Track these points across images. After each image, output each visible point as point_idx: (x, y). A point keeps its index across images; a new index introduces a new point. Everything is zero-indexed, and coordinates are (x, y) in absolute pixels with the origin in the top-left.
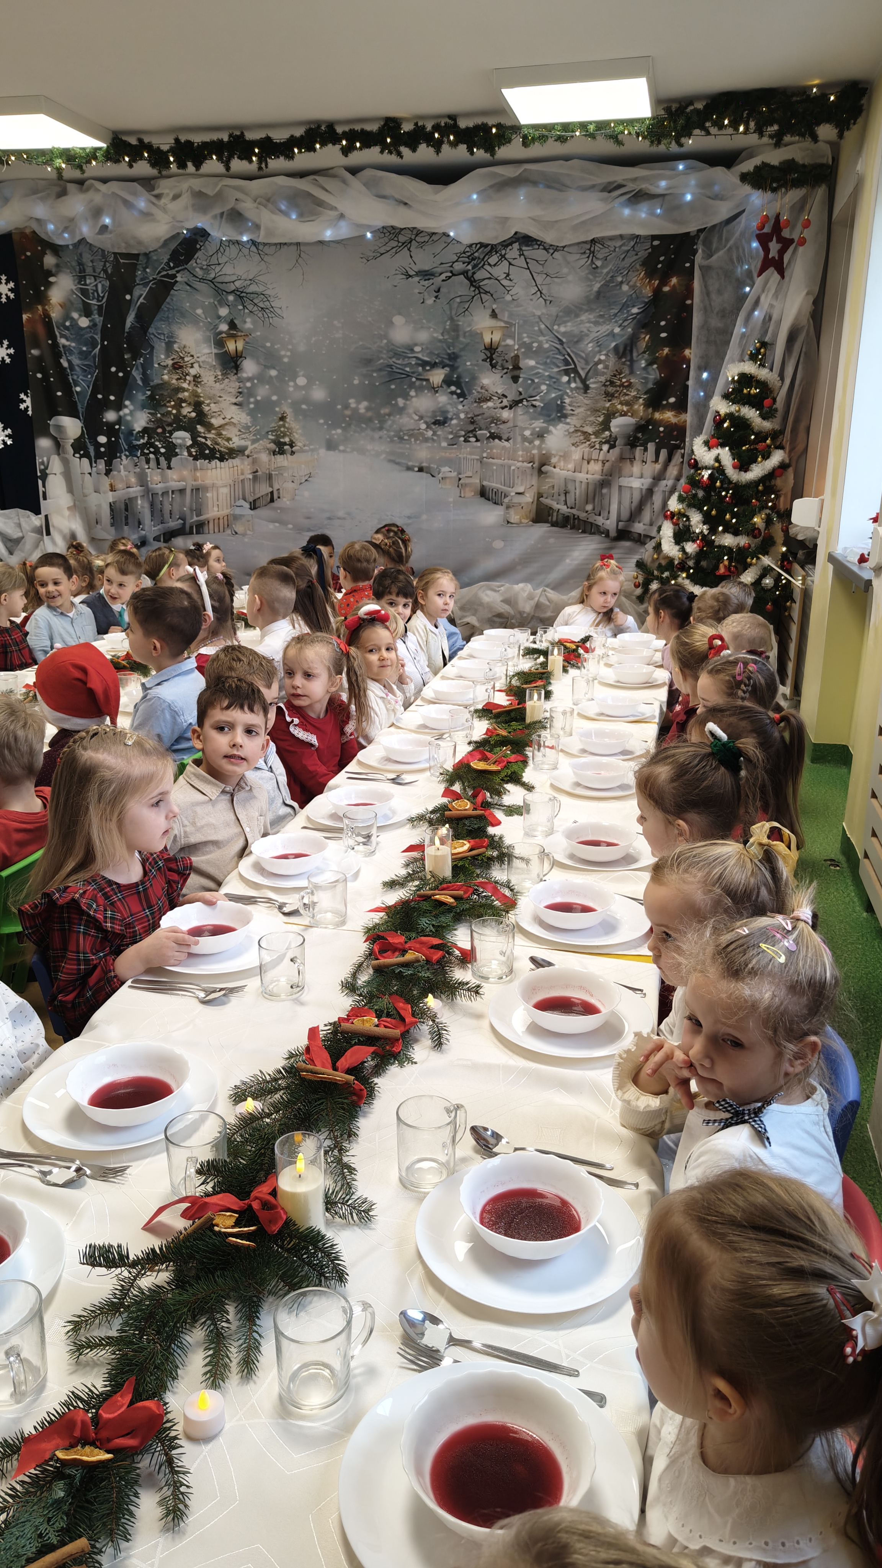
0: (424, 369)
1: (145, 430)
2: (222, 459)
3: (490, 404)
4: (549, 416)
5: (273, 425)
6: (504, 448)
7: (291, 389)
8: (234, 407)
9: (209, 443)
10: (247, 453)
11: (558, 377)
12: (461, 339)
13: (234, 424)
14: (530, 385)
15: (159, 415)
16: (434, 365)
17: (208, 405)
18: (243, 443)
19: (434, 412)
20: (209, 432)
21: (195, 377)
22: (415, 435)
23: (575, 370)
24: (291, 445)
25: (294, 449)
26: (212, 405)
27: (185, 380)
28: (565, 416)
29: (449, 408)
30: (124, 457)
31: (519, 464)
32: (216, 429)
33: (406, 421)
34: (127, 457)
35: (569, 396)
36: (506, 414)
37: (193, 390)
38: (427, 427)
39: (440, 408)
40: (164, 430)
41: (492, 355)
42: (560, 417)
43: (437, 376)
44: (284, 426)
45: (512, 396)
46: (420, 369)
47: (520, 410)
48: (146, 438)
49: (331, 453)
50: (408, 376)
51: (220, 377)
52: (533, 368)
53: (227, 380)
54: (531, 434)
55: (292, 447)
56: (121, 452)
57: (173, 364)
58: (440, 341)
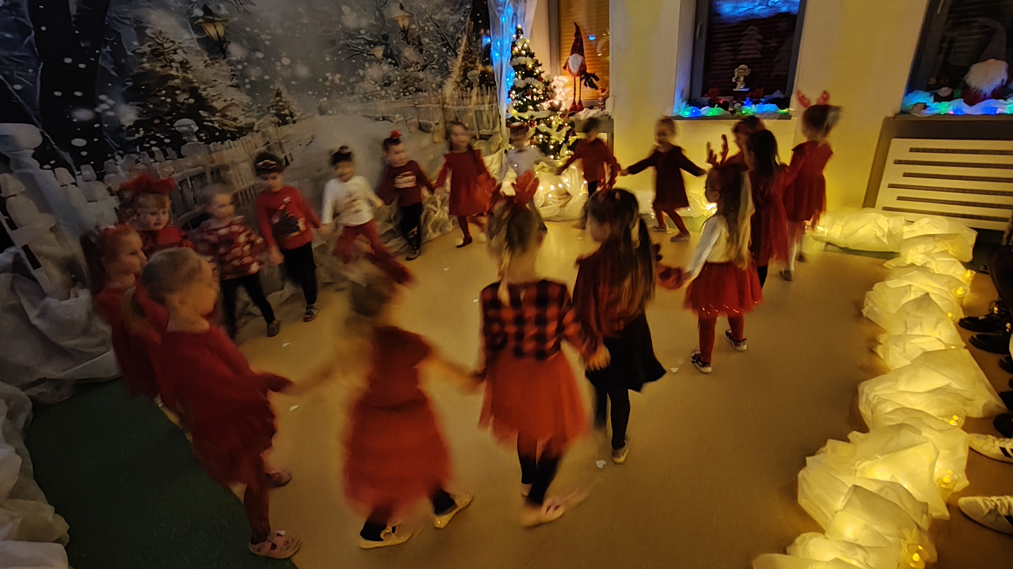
0: (370, 47)
1: (137, 124)
2: (233, 138)
3: (412, 69)
4: (442, 73)
5: (272, 100)
6: (425, 97)
7: (279, 68)
8: (232, 90)
9: (216, 125)
10: (255, 128)
11: (440, 48)
12: (387, 24)
13: (237, 105)
14: (429, 55)
15: (151, 106)
16: (375, 44)
17: (205, 90)
18: (249, 120)
19: (383, 77)
20: (214, 115)
21: (181, 63)
22: (374, 95)
23: (448, 44)
24: (292, 115)
25: (295, 118)
26: (209, 89)
27: (172, 67)
28: (450, 73)
29: (391, 75)
30: (118, 157)
31: (434, 106)
32: (220, 111)
33: (367, 86)
34: (122, 156)
35: (450, 61)
36: (421, 75)
37: (184, 77)
38: (382, 89)
39: (385, 74)
40: (163, 122)
41: (406, 35)
42: (448, 74)
43: (379, 52)
44: (281, 101)
45: (422, 63)
46: (368, 47)
47: (427, 71)
48: (142, 132)
49: (323, 117)
50: (361, 52)
51: (209, 62)
52: (429, 43)
53: (217, 65)
54: (436, 86)
55: (292, 117)
56: (112, 152)
57: (153, 51)
58: (375, 26)
